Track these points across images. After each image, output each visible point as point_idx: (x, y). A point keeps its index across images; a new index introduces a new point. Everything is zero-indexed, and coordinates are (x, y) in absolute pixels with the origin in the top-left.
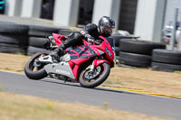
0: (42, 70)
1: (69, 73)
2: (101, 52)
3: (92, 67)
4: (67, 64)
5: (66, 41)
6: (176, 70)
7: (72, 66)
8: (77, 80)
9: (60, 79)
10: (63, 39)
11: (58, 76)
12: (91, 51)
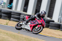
0: (21, 27)
1: (29, 29)
2: (41, 23)
3: (37, 27)
4: (29, 26)
5: (30, 18)
6: (57, 29)
7: (31, 26)
8: (32, 31)
9: (26, 30)
10: (29, 18)
11: (26, 29)
12: (37, 22)
